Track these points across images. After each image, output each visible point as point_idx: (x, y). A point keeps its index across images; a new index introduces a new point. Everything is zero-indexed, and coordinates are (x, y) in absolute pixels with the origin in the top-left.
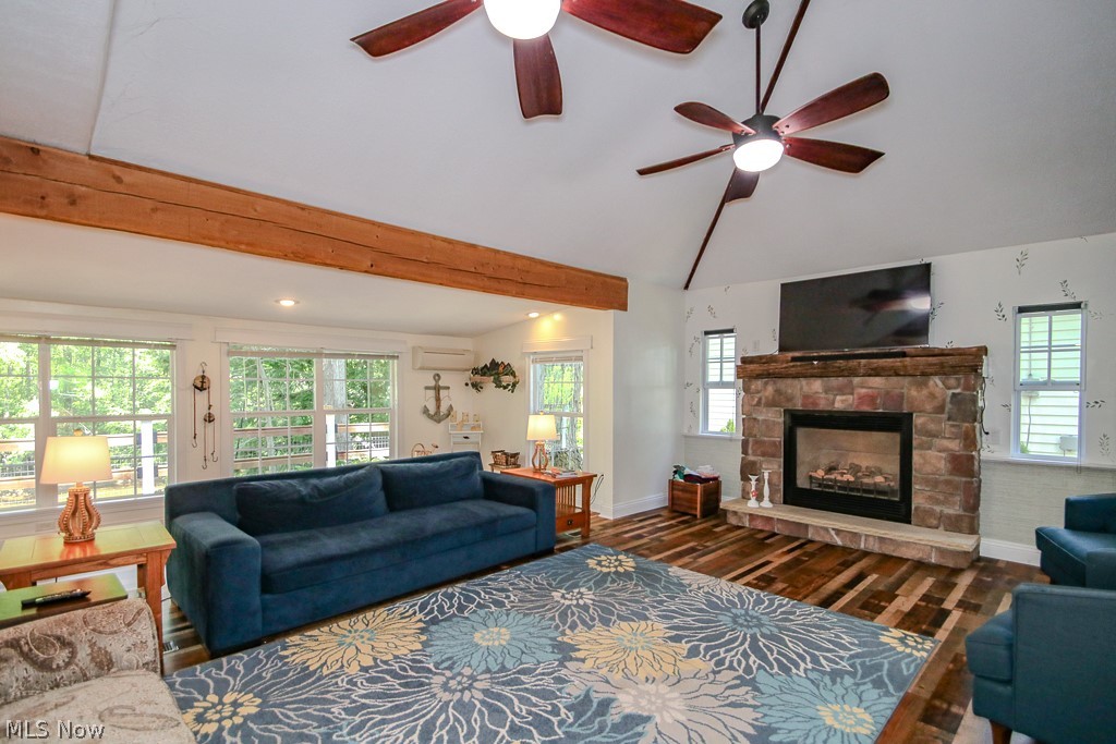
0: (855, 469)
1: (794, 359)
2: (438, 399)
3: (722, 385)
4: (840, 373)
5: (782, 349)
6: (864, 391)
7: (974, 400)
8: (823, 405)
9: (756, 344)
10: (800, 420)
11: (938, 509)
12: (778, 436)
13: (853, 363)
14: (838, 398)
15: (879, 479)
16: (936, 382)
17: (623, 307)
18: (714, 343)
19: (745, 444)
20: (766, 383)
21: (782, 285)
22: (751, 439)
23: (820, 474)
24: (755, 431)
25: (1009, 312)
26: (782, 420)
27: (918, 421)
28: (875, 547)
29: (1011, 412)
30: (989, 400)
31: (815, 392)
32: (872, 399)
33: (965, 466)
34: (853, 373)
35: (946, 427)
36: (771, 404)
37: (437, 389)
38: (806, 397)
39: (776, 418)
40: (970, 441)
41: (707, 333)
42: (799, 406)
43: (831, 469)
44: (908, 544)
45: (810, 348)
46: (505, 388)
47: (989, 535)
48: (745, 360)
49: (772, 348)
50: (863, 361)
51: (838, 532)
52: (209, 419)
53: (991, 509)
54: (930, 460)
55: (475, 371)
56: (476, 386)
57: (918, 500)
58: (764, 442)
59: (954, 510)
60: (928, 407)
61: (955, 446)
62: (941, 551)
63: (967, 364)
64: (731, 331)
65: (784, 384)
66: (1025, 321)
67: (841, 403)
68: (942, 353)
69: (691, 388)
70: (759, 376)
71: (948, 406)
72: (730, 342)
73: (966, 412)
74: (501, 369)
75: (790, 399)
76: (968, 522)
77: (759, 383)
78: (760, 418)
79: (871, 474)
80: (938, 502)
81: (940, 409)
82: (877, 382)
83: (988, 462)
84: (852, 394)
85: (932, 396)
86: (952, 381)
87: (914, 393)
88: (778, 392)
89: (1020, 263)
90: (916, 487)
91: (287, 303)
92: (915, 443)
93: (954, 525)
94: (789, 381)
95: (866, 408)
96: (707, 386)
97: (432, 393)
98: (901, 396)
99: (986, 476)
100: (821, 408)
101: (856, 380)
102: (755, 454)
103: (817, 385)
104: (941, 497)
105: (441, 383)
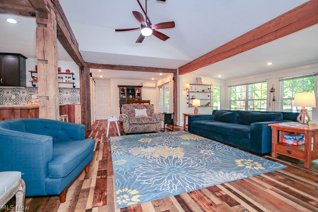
52: (274, 100)
91: (270, 64)
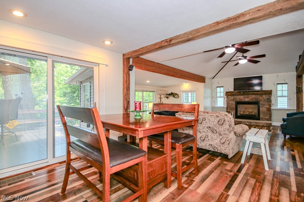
0: (248, 112)
1: (237, 92)
2: (161, 100)
3: (220, 97)
4: (247, 94)
5: (234, 90)
6: (251, 98)
7: (271, 99)
8: (243, 100)
9: (228, 90)
10: (238, 103)
11: (265, 117)
12: (234, 106)
13: (249, 93)
14: (246, 99)
15: (253, 113)
16: (264, 96)
17: (205, 82)
18: (218, 89)
19: (227, 108)
20: (231, 97)
21: (234, 79)
22: (228, 107)
23: (242, 113)
24: (229, 105)
25: (276, 84)
26: (235, 103)
27: (261, 102)
28: (255, 124)
29: (276, 100)
30: (273, 98)
31: (241, 98)
32: (253, 99)
33: (269, 110)
34: (249, 94)
35: (266, 103)
36: (233, 100)
37: (161, 98)
38: (240, 99)
39: (234, 103)
40: (270, 106)
41: (217, 87)
42: (238, 100)
43: (244, 112)
44: (260, 123)
45: (240, 90)
46: (176, 98)
47: (273, 122)
48: (226, 92)
49: (232, 90)
50: (251, 92)
51: (248, 122)
53: (273, 117)
54: (263, 109)
55: (167, 95)
56: (167, 98)
57: (261, 116)
58: (231, 108)
59: (267, 117)
60: (263, 100)
61: (268, 106)
62: (266, 124)
63: (269, 93)
64: (223, 87)
65: (235, 97)
66: (278, 86)
67: (246, 100)
68: (265, 91)
69: (214, 98)
70: (230, 95)
71: (266, 100)
72: (222, 89)
73: (269, 101)
74: (174, 94)
75: (236, 99)
76: (270, 119)
77: (230, 97)
78: (230, 103)
79: (252, 112)
80: (265, 116)
81: (265, 100)
82: (253, 96)
83: (273, 109)
84: (249, 98)
85: (263, 98)
86: (267, 96)
87: (260, 98)
88: (234, 98)
89: (277, 76)
90: (261, 114)
91: (148, 82)
92: (260, 106)
93: (268, 120)
94: (236, 96)
95: (251, 101)
96: (217, 97)
97: (160, 99)
98: (258, 98)
99: (272, 111)
100: (242, 101)
101: (250, 96)
102: (229, 109)
103: (242, 97)
104: (265, 115)
105: (161, 97)
